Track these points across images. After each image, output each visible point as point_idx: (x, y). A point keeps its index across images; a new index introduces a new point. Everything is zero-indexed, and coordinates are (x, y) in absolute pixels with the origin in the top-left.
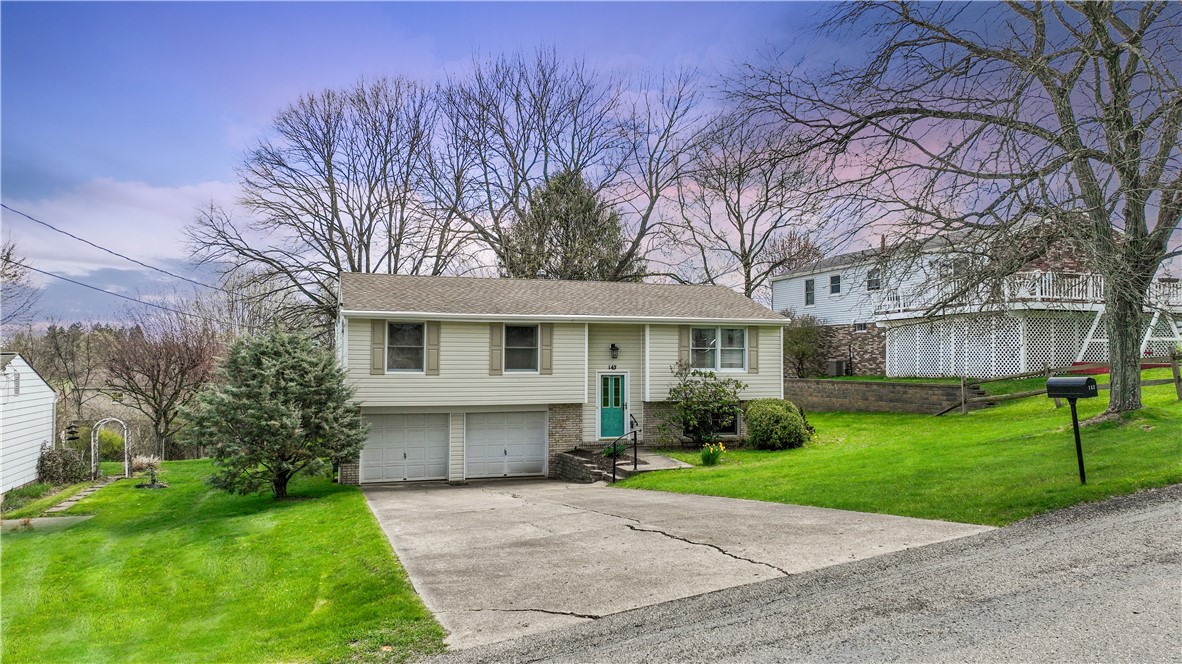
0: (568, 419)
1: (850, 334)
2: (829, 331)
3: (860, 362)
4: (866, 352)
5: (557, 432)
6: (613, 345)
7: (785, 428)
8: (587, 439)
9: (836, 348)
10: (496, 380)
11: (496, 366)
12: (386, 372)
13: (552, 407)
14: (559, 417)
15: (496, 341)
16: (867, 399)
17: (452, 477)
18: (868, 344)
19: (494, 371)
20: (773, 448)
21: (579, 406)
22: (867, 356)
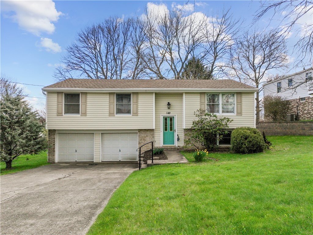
0: (147, 136)
1: (297, 103)
2: (288, 103)
3: (302, 115)
4: (305, 110)
5: (142, 142)
6: (169, 103)
7: (250, 142)
8: (156, 145)
9: (291, 110)
10: (112, 118)
11: (112, 112)
12: (64, 115)
13: (140, 130)
14: (143, 135)
15: (112, 101)
16: (304, 129)
17: (95, 161)
18: (306, 106)
19: (111, 114)
20: (243, 153)
21: (153, 130)
22: (306, 112)
